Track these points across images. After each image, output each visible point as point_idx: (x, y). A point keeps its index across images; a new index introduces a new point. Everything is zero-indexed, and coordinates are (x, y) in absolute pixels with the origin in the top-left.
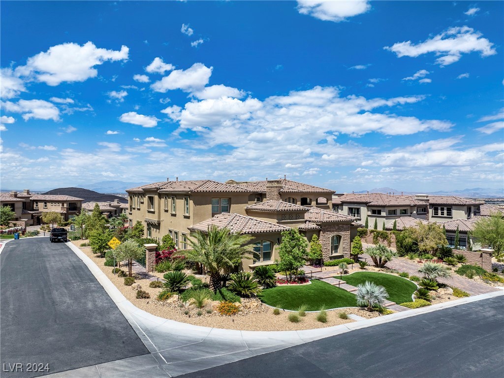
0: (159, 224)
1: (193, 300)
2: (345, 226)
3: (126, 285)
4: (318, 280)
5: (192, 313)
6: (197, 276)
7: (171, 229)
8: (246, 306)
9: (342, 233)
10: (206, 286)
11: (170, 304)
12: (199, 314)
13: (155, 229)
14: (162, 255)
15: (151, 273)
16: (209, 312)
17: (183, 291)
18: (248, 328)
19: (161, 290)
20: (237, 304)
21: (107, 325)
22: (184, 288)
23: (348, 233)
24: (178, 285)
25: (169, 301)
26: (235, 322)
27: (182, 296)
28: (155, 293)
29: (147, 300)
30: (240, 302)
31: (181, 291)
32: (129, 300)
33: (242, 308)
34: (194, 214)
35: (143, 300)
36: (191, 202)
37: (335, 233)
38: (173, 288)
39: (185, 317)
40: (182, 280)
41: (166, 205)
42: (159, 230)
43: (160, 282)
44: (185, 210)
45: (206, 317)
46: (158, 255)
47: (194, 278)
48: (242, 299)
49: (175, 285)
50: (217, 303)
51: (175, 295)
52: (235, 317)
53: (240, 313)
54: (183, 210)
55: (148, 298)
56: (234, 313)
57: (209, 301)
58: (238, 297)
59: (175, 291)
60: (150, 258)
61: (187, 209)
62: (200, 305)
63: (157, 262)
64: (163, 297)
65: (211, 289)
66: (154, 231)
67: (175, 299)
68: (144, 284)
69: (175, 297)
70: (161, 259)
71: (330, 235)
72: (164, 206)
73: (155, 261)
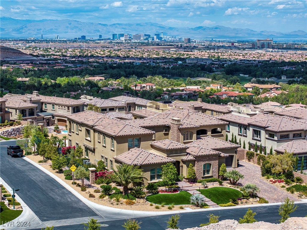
0: (94, 150)
1: (115, 198)
2: (214, 157)
3: (82, 191)
4: (186, 191)
5: (114, 204)
6: (118, 187)
7: (103, 155)
8: (138, 202)
9: (212, 162)
10: (121, 193)
11: (105, 200)
12: (117, 204)
13: (91, 153)
14: (99, 175)
15: (93, 185)
16: (122, 204)
17: (111, 194)
18: (137, 210)
19: (100, 194)
20: (134, 201)
21: (80, 207)
22: (111, 193)
23: (217, 162)
24: (108, 192)
25: (104, 199)
26: (132, 208)
27: (110, 197)
28: (97, 195)
29: (94, 198)
30: (135, 200)
31: (109, 195)
32: (86, 198)
33: (136, 203)
34: (117, 149)
35: (92, 198)
36: (115, 142)
37: (207, 162)
38: (106, 193)
39: (111, 205)
40: (110, 190)
41: (99, 138)
42: (94, 153)
43: (99, 190)
44: (111, 146)
45: (120, 205)
46: (96, 175)
47: (117, 188)
48: (137, 199)
49: (107, 191)
50: (125, 200)
51: (107, 196)
52: (132, 206)
53: (135, 204)
54: (110, 145)
55: (94, 197)
56: (132, 204)
57: (122, 199)
58: (134, 198)
59: (107, 194)
60: (92, 176)
61: (113, 145)
62: (118, 201)
63: (96, 179)
64: (101, 197)
65: (123, 194)
66: (90, 153)
67: (107, 198)
68: (91, 190)
69: (107, 197)
70: (98, 177)
71: (203, 163)
72: (97, 139)
73: (95, 178)
